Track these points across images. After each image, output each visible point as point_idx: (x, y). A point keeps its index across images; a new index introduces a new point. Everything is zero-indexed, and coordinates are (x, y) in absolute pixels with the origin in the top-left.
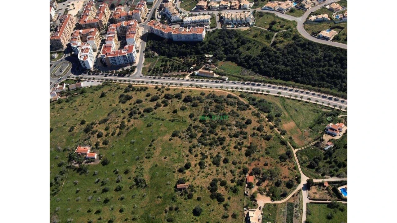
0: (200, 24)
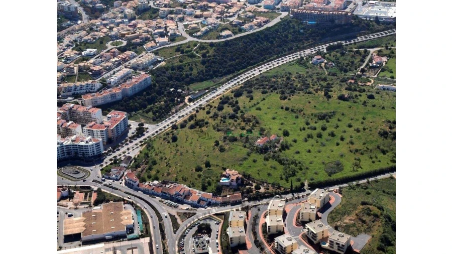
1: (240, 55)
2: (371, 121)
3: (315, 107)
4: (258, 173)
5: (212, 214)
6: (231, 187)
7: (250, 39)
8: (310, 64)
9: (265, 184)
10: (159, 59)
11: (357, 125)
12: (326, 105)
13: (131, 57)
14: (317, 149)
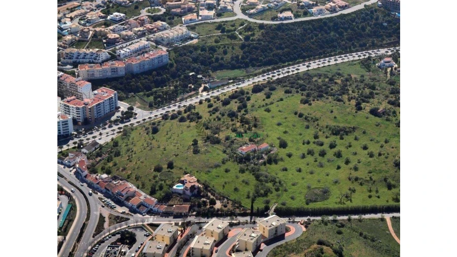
0: (141, 52)
1: (292, 44)
2: (393, 146)
3: (335, 118)
4: (224, 186)
5: (145, 223)
6: (182, 196)
7: (313, 26)
8: (375, 66)
9: (226, 200)
10: (193, 35)
11: (374, 148)
12: (350, 117)
13: (161, 28)
14: (310, 168)
